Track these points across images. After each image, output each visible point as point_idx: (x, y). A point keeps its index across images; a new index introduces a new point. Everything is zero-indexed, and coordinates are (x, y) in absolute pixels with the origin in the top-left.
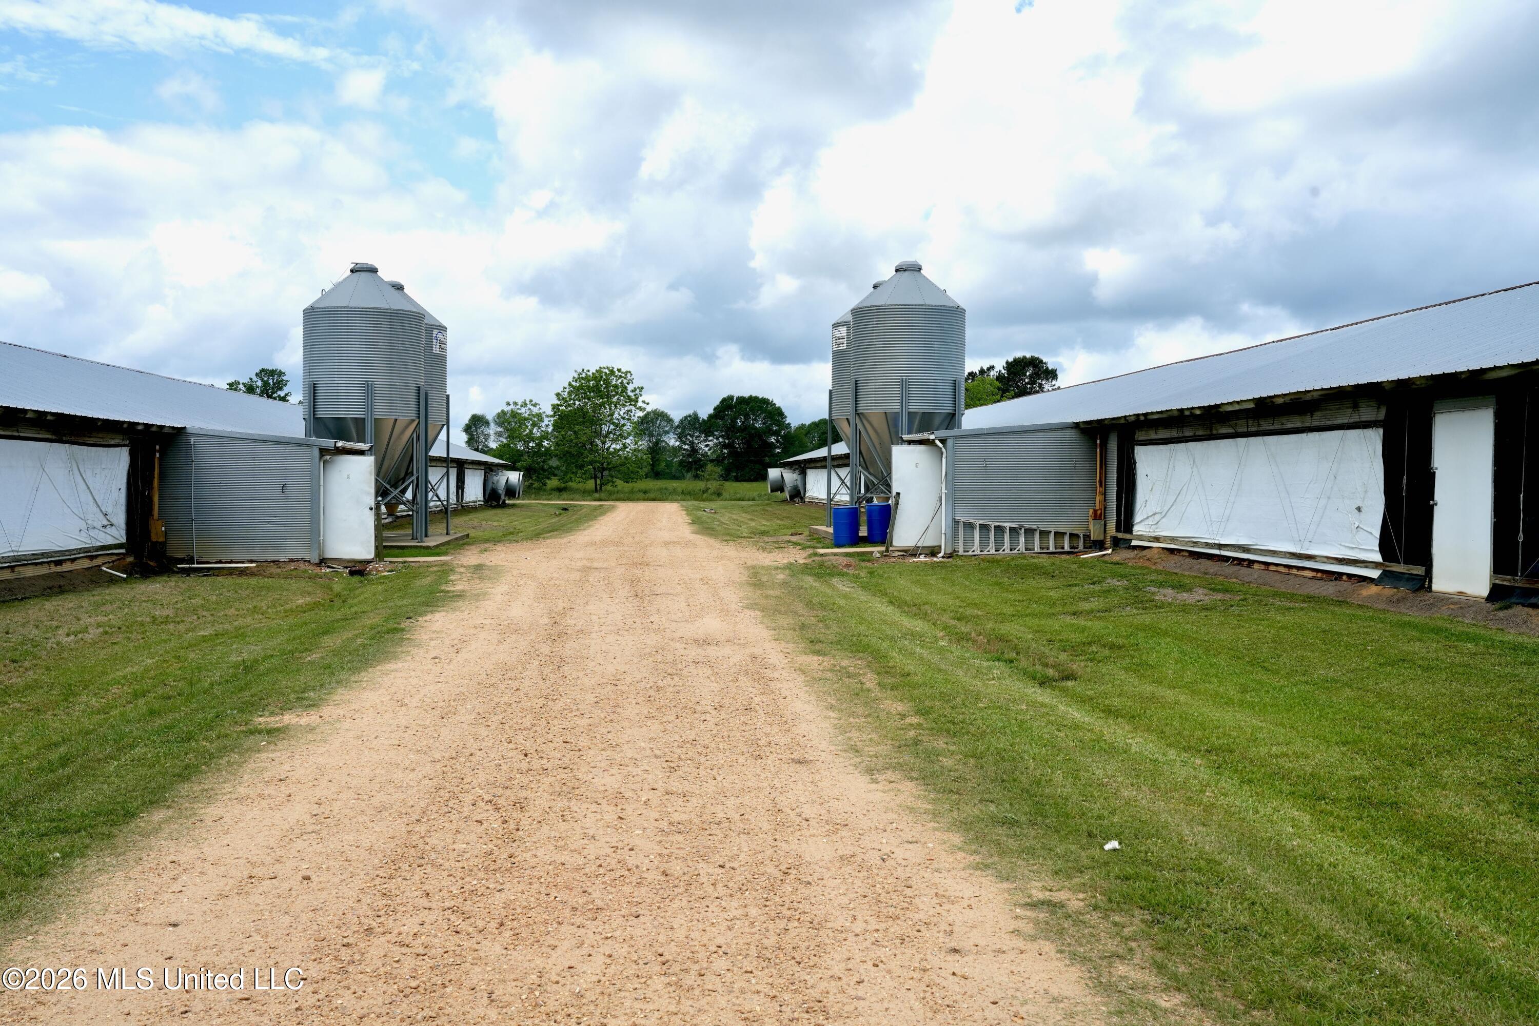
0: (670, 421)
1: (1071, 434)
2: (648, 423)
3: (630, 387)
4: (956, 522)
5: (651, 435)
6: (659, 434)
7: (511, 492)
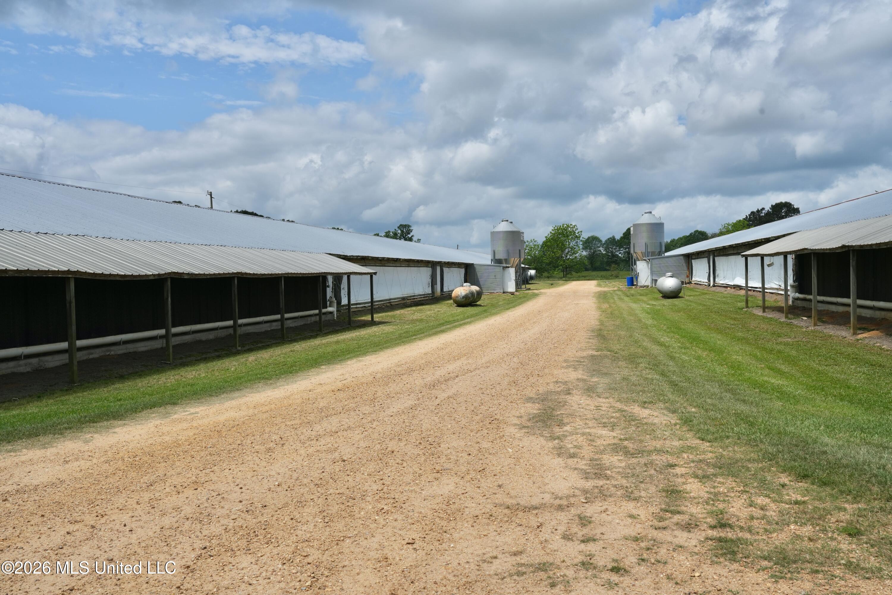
0: (600, 241)
1: (682, 257)
2: (589, 243)
3: (577, 232)
4: (653, 279)
5: (591, 249)
6: (595, 248)
7: (532, 278)
